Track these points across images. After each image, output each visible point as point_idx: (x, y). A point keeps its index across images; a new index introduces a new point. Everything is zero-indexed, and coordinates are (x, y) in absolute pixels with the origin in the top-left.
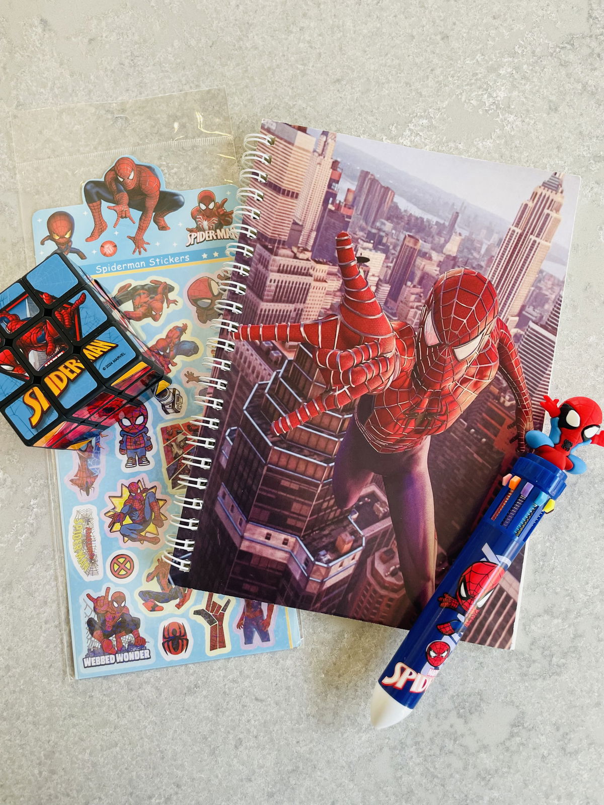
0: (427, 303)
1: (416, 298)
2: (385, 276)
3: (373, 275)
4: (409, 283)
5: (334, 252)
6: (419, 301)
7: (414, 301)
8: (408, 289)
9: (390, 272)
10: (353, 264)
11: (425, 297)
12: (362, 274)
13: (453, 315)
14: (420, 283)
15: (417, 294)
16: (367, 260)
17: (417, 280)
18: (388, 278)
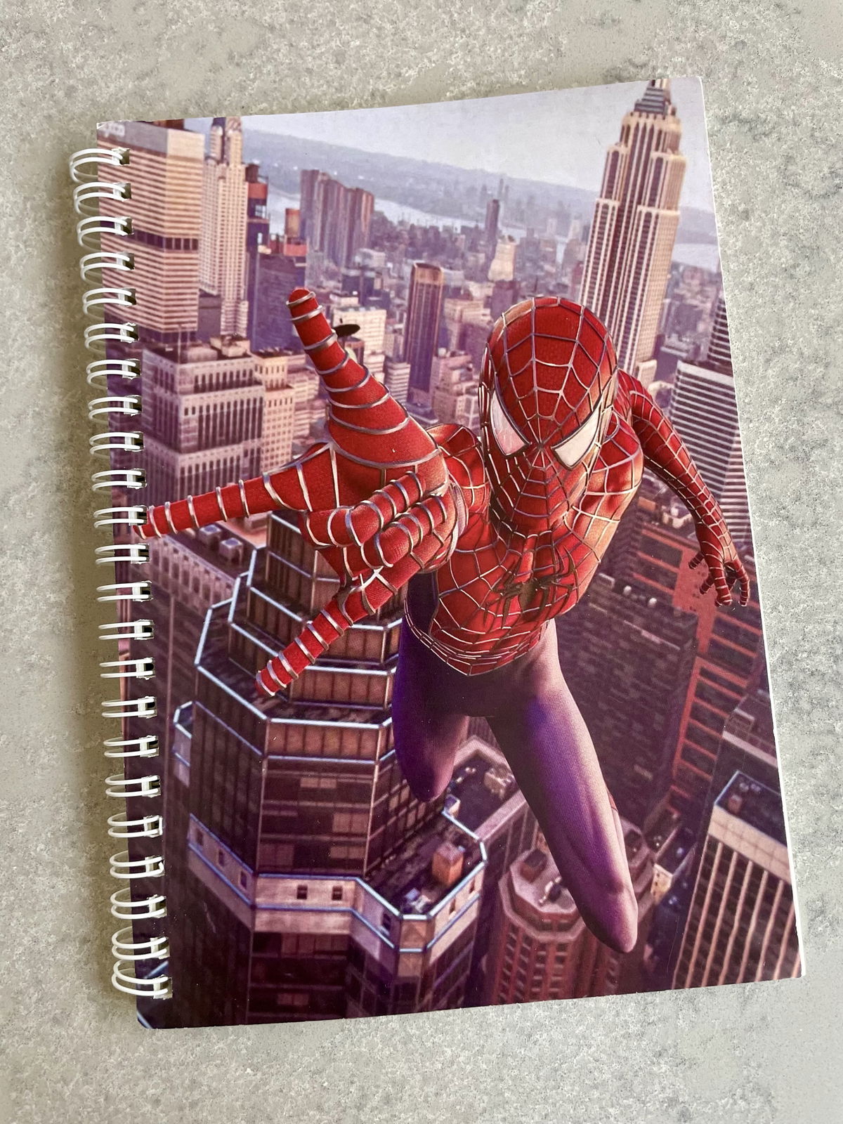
0: (485, 378)
1: (461, 375)
2: (396, 349)
3: (374, 353)
4: (442, 351)
5: (291, 330)
6: (470, 379)
7: (460, 381)
8: (443, 362)
9: (401, 340)
10: (331, 341)
11: (478, 366)
12: (352, 356)
13: (536, 389)
14: (462, 345)
15: (461, 367)
16: (355, 328)
17: (454, 341)
18: (401, 352)
